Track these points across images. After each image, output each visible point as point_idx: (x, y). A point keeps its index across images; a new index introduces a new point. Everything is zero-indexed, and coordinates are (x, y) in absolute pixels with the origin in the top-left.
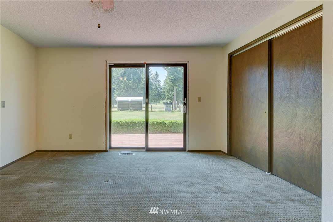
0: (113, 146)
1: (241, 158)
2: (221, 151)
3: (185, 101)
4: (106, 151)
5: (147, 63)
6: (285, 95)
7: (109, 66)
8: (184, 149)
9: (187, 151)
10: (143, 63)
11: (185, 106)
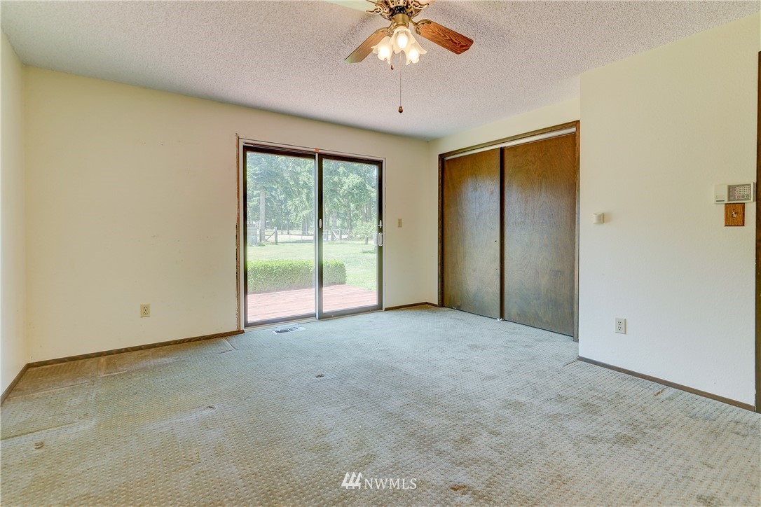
0: (250, 320)
1: (459, 308)
2: (427, 303)
3: (381, 225)
4: (240, 332)
5: (320, 151)
6: (519, 220)
7: (244, 146)
8: (379, 308)
9: (384, 309)
10: (314, 150)
11: (380, 234)
